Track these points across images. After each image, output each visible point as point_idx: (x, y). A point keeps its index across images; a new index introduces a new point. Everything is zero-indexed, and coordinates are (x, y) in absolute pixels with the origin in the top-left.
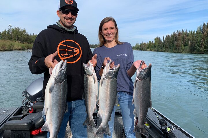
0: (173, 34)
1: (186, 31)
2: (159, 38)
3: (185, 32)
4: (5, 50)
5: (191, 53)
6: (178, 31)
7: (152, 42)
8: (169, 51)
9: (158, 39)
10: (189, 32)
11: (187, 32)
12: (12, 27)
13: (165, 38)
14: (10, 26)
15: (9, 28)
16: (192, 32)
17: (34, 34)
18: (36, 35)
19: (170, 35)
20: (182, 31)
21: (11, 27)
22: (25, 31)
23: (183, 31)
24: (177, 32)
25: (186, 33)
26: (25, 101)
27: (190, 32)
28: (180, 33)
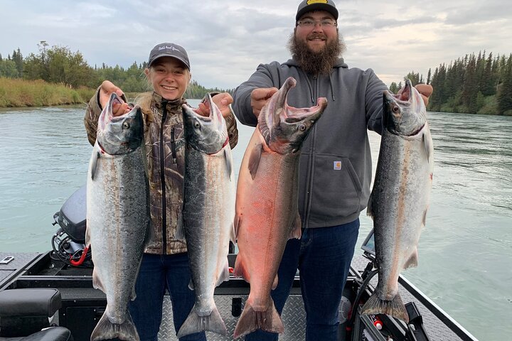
0: (455, 63)
1: (491, 56)
2: (418, 75)
3: (486, 58)
4: (29, 106)
5: (501, 114)
6: (468, 57)
7: (398, 85)
8: (442, 109)
9: (414, 76)
10: (498, 58)
11: (493, 58)
12: (49, 48)
13: (432, 75)
14: (42, 45)
15: (40, 50)
16: (506, 60)
17: (104, 66)
18: (109, 67)
19: (447, 67)
20: (478, 56)
21: (46, 47)
22: (79, 58)
23: (482, 57)
24: (466, 58)
25: (490, 61)
26: (58, 236)
27: (500, 59)
28: (472, 62)
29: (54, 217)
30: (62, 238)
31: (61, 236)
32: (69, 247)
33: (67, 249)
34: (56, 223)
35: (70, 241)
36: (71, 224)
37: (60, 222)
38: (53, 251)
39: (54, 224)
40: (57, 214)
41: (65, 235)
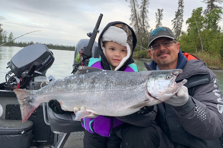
29: (8, 64)
30: (11, 76)
31: (11, 74)
32: (15, 80)
33: (14, 81)
34: (8, 67)
35: (16, 77)
36: (16, 68)
37: (11, 67)
38: (6, 83)
39: (7, 68)
40: (9, 63)
41: (13, 74)
